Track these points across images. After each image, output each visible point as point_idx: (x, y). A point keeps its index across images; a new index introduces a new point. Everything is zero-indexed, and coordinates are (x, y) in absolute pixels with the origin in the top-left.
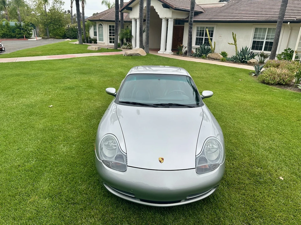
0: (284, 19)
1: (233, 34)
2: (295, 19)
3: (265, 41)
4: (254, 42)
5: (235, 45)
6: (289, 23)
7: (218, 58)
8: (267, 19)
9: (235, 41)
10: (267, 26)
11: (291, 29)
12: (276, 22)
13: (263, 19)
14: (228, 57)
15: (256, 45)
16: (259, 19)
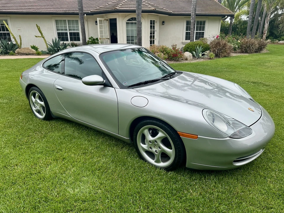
0: (84, 11)
1: (37, 26)
2: (89, 11)
3: (68, 32)
4: (59, 34)
5: (43, 37)
6: (85, 15)
7: (31, 52)
8: (65, 11)
9: (42, 34)
10: (67, 18)
11: (87, 21)
12: (78, 14)
13: (62, 11)
14: (40, 50)
15: (62, 36)
16: (57, 11)
